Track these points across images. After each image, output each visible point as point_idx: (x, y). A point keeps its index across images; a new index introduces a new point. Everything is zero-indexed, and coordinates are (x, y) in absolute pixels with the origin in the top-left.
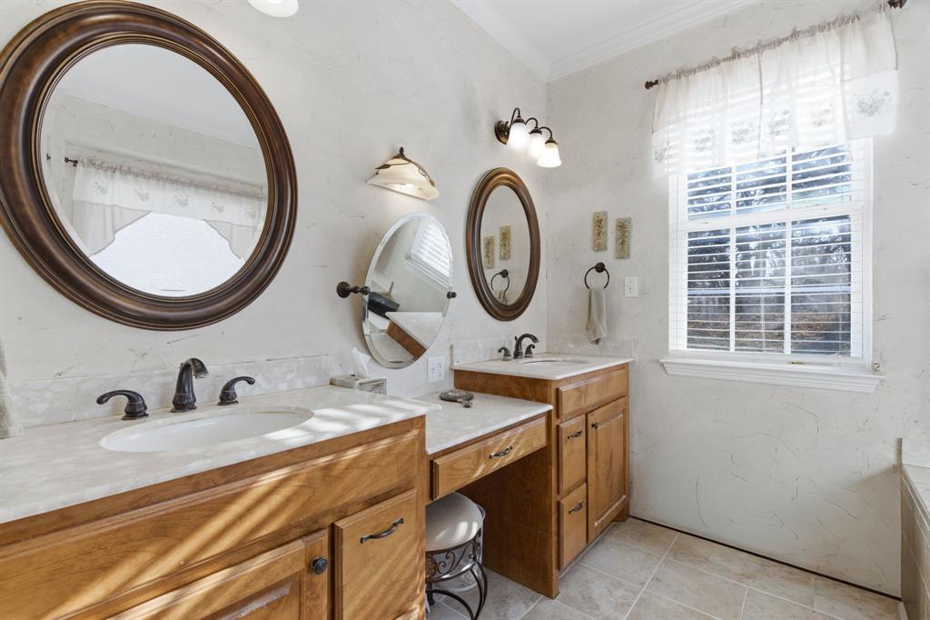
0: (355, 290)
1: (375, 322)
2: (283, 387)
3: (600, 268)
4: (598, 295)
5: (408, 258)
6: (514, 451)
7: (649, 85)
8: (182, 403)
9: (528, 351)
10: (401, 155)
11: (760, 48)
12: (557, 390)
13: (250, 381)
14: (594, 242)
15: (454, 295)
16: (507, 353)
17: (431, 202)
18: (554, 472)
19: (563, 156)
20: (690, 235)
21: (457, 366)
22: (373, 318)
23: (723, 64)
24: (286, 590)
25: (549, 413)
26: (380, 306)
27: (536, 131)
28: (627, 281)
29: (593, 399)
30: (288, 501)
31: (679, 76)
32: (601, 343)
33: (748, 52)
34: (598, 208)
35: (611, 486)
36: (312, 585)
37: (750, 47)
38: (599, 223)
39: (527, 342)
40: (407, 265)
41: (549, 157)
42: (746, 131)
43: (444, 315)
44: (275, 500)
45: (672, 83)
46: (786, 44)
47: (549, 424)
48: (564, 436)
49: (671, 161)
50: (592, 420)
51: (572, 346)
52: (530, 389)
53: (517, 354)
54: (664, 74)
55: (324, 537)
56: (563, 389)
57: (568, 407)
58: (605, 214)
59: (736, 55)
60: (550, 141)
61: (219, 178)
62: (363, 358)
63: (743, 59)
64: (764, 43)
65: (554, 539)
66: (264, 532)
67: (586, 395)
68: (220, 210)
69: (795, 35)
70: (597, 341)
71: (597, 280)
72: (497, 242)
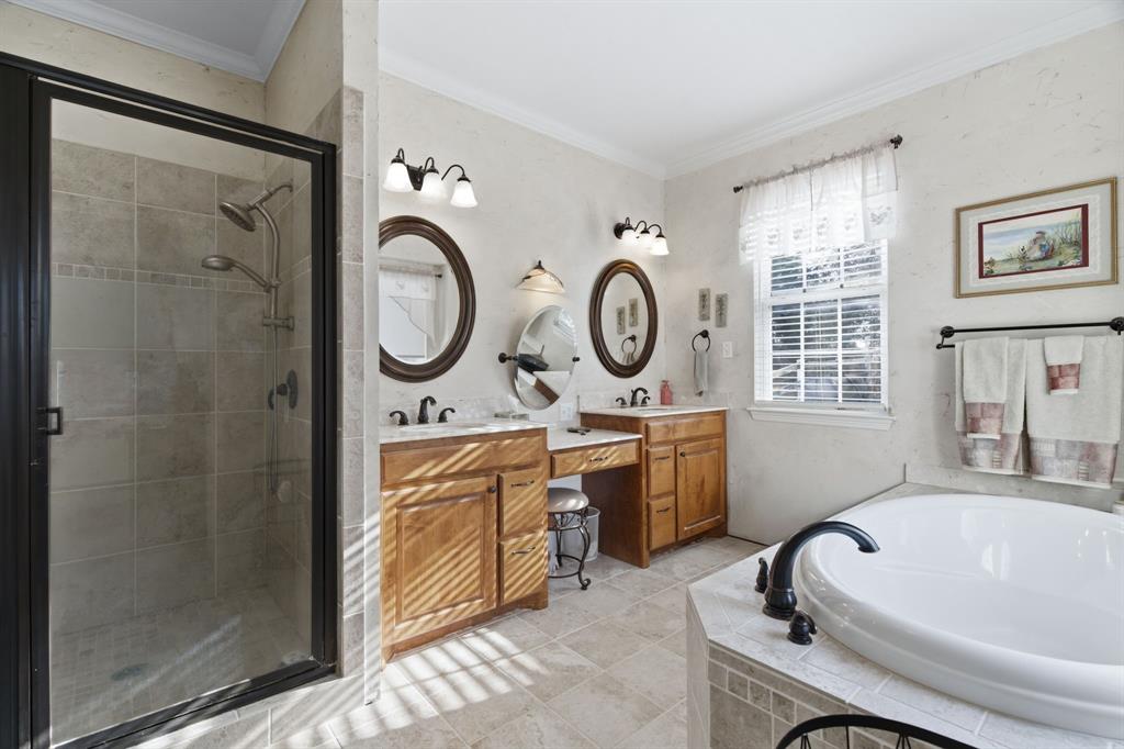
0: (510, 358)
1: (526, 379)
2: (468, 416)
3: (705, 334)
4: (701, 357)
5: (556, 324)
6: (609, 460)
7: (737, 190)
8: (423, 419)
9: (644, 402)
10: (539, 266)
11: (811, 167)
12: (647, 425)
13: (453, 411)
14: (700, 312)
15: (578, 359)
16: (624, 402)
17: (561, 295)
18: (644, 481)
19: (670, 247)
20: (774, 308)
21: (582, 410)
22: (522, 373)
23: (787, 177)
24: (478, 498)
25: (640, 439)
26: (531, 364)
27: (645, 231)
28: (725, 344)
29: (681, 434)
30: (479, 457)
31: (756, 184)
32: (704, 395)
33: (804, 169)
34: (703, 286)
35: (703, 504)
36: (489, 499)
37: (806, 165)
38: (704, 297)
39: (640, 395)
40: (556, 331)
41: (660, 248)
42: (801, 231)
43: (571, 373)
44: (474, 455)
45: (752, 189)
46: (827, 166)
47: (640, 448)
48: (652, 458)
49: (751, 251)
50: (680, 450)
51: (683, 398)
52: (629, 424)
53: (633, 403)
54: (747, 181)
55: (494, 479)
56: (651, 424)
57: (655, 437)
58: (708, 290)
59: (796, 171)
60: (660, 236)
61: (400, 260)
62: (515, 401)
63: (800, 175)
64: (814, 163)
65: (645, 528)
66: (470, 468)
67: (674, 431)
68: (402, 287)
69: (833, 159)
70: (701, 394)
71: (701, 343)
72: (627, 311)
